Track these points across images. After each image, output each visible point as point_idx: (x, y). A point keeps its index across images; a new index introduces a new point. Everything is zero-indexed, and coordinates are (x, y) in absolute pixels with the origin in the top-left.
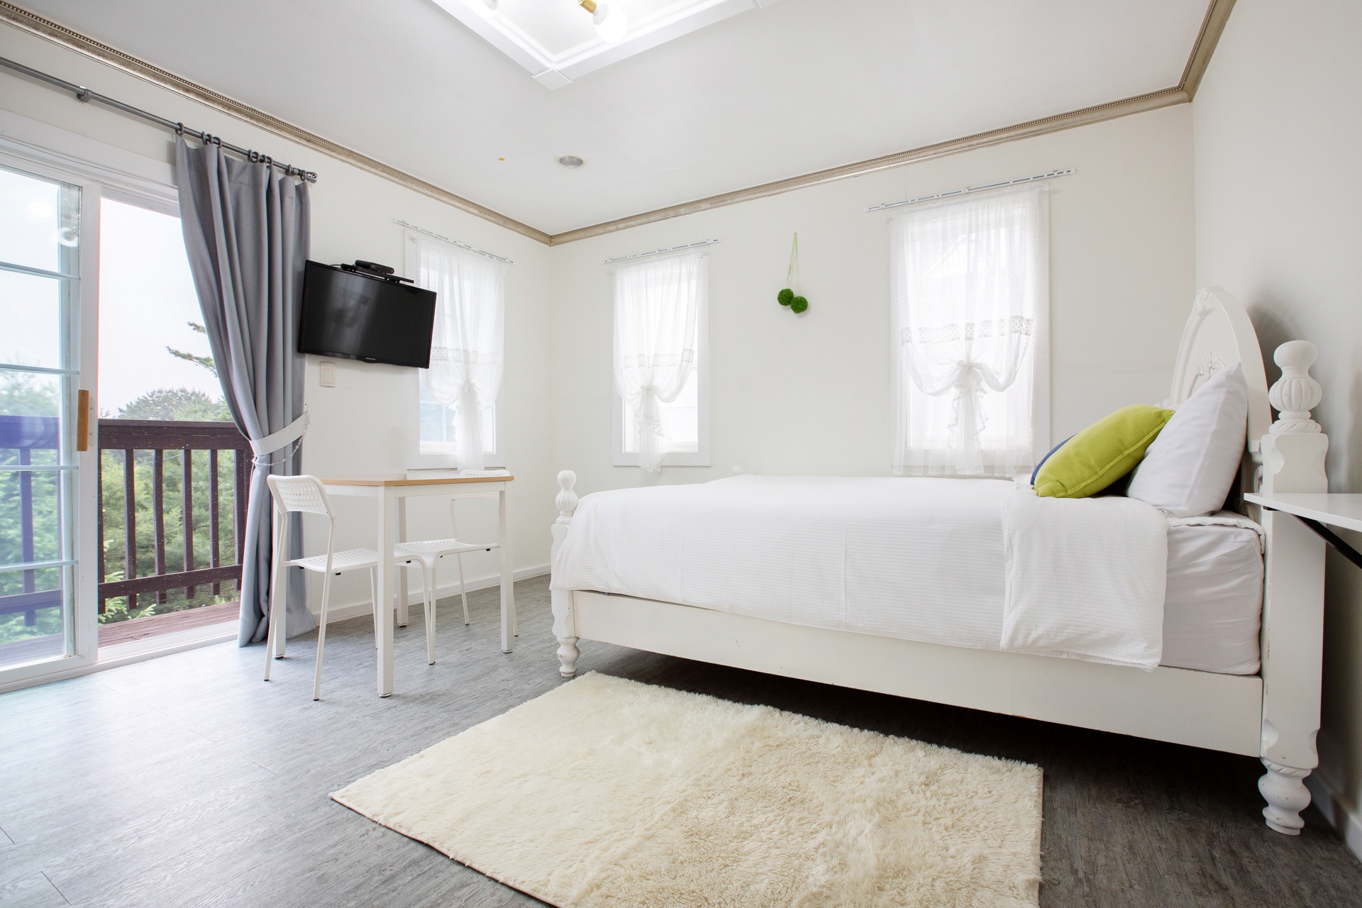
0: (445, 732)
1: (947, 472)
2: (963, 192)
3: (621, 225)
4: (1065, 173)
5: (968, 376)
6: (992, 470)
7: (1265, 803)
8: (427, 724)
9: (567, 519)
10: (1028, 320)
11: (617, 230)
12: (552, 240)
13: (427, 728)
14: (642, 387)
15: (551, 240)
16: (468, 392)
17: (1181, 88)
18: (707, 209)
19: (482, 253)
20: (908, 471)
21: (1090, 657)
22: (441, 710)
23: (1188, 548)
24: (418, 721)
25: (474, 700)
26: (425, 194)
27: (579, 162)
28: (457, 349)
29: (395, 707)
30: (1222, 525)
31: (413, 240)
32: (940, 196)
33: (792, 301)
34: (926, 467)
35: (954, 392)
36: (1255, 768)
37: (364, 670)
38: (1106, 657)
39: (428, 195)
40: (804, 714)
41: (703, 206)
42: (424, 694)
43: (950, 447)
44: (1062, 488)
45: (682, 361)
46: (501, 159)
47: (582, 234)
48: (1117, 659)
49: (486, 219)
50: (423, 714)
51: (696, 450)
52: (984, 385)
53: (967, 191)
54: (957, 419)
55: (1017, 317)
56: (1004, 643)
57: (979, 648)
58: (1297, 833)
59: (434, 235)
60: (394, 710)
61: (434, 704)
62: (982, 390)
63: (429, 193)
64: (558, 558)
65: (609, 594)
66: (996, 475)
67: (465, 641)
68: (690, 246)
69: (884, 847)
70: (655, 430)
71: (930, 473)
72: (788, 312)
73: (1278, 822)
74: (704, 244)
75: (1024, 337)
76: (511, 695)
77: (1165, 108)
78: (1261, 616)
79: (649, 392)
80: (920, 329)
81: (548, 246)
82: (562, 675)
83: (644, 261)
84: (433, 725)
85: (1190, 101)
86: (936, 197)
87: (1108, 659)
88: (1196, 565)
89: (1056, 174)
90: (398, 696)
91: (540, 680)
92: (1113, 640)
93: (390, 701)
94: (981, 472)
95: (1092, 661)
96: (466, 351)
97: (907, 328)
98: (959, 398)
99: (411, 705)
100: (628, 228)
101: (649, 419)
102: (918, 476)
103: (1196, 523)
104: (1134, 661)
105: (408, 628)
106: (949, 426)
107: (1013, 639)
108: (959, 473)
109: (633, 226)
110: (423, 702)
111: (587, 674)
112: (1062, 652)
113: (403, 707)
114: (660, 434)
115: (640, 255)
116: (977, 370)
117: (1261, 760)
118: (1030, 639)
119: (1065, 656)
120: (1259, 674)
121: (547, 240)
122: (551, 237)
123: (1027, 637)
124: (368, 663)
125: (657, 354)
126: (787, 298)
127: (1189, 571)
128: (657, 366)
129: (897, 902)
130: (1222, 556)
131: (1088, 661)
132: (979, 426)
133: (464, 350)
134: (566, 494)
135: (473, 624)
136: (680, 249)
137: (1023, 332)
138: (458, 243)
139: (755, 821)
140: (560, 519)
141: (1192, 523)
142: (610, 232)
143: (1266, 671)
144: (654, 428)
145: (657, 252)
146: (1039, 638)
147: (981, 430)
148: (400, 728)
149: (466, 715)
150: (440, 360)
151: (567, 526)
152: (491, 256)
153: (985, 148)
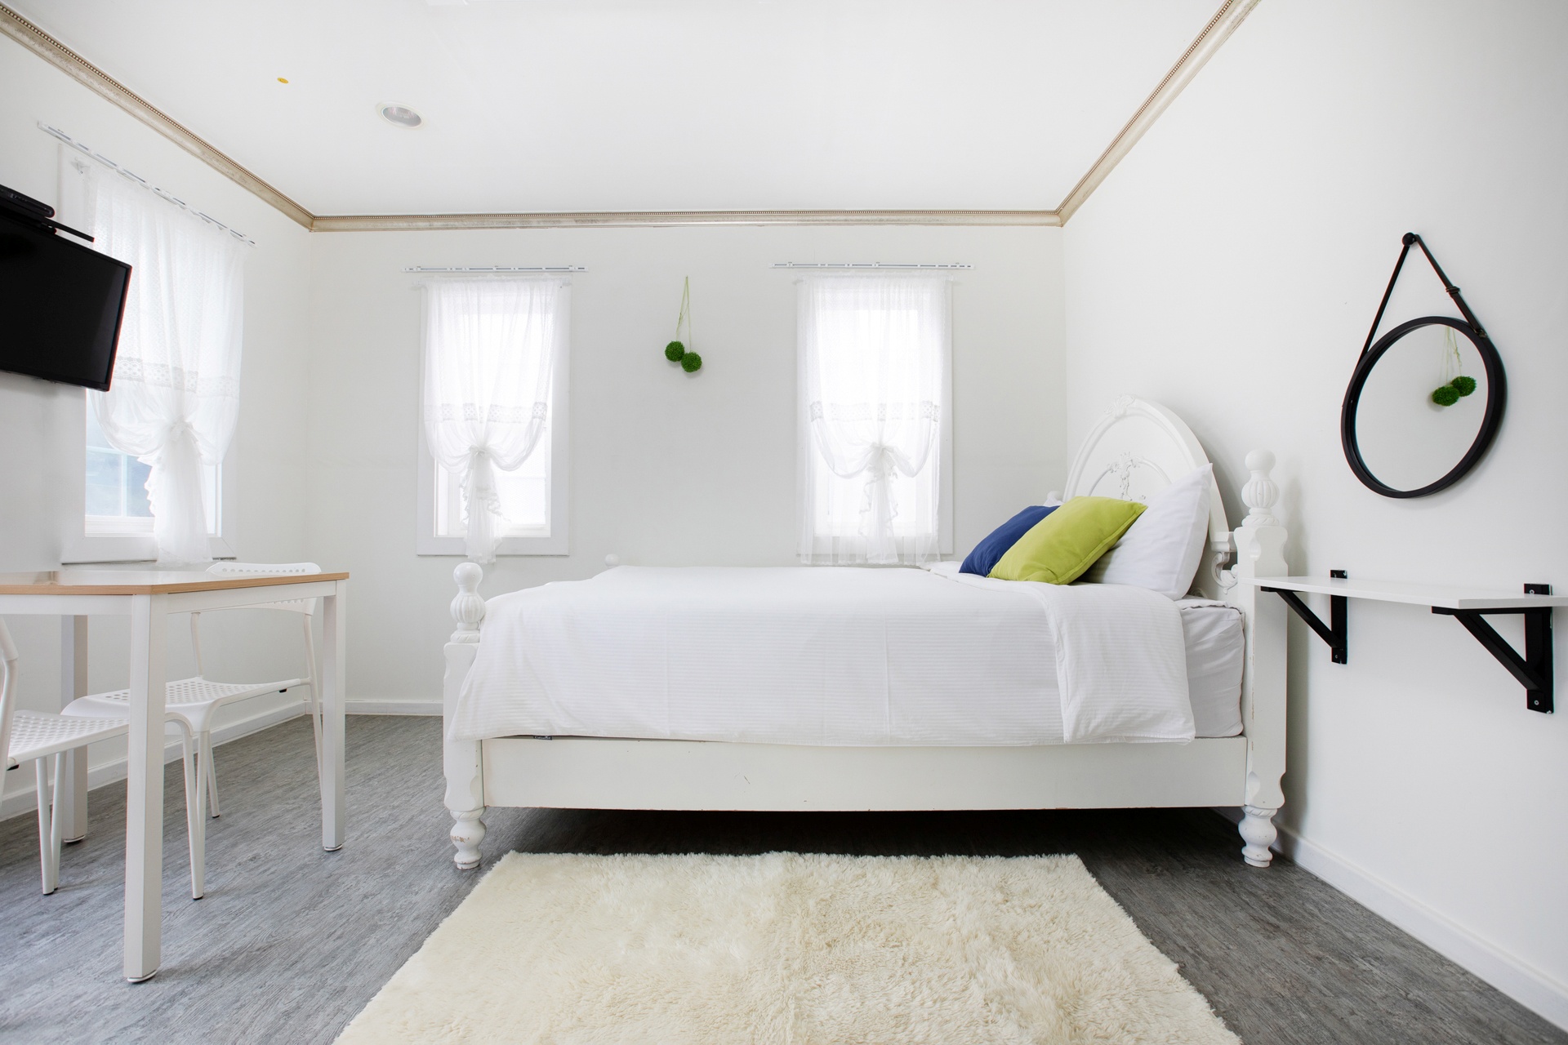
0: (329, 1010)
1: (858, 561)
2: (873, 266)
3: (437, 224)
4: (966, 267)
5: (881, 458)
6: (906, 559)
7: (1243, 844)
8: (281, 1007)
9: (471, 634)
10: (936, 406)
11: (431, 229)
12: (315, 223)
13: (287, 1015)
14: (471, 448)
15: (311, 221)
16: (180, 438)
17: (1057, 213)
18: (570, 227)
19: (207, 219)
20: (817, 560)
21: (1134, 738)
22: (288, 974)
23: (1197, 628)
24: (256, 1007)
25: (339, 942)
26: (105, 96)
27: (416, 120)
28: (163, 366)
29: (183, 993)
30: (1215, 606)
31: (78, 166)
32: (851, 265)
33: (682, 357)
34: (835, 556)
35: (866, 475)
36: (1238, 813)
37: (44, 941)
38: (1152, 736)
39: (109, 100)
40: (828, 853)
41: (565, 222)
42: (227, 954)
43: (861, 534)
44: (1054, 576)
45: (534, 417)
46: (282, 81)
47: (370, 224)
48: (1161, 737)
49: (211, 165)
50: (259, 991)
51: (547, 533)
52: (896, 469)
53: (877, 266)
54: (870, 504)
55: (928, 402)
56: (1067, 736)
57: (1030, 745)
58: (1268, 864)
59: (120, 168)
60: (185, 1000)
61: (264, 967)
62: (895, 474)
63: (111, 95)
64: (463, 693)
65: (551, 738)
66: (906, 563)
67: (234, 845)
68: (544, 269)
69: (1039, 982)
70: (490, 507)
71: (840, 562)
72: (678, 370)
73: (1258, 858)
74: (565, 270)
75: (933, 423)
76: (400, 917)
77: (1044, 227)
78: (1243, 685)
79: (481, 456)
80: (832, 404)
81: (307, 230)
82: (459, 867)
83: (474, 279)
84: (294, 1004)
85: (1062, 226)
86: (846, 266)
87: (1153, 738)
88: (1202, 643)
89: (958, 266)
90: (171, 973)
91: (431, 882)
92: (1157, 719)
93: (160, 985)
94: (896, 560)
95: (1137, 742)
96: (178, 371)
97: (819, 402)
98: (872, 481)
99: (216, 981)
100: (448, 229)
101: (482, 492)
102: (827, 566)
103: (1197, 605)
104: (1176, 737)
105: (88, 846)
106: (861, 511)
107: (1076, 730)
108: (870, 562)
109: (457, 228)
110: (237, 970)
111: (505, 858)
112: (1106, 738)
113: (203, 989)
114: (496, 513)
115: (468, 269)
116: (890, 454)
117: (1243, 809)
118: (1091, 728)
119: (1108, 741)
120: (1242, 734)
121: (307, 220)
122: (314, 218)
123: (1087, 727)
124: (45, 927)
125: (496, 406)
126: (676, 353)
127: (1198, 649)
128: (495, 421)
129: (1101, 1037)
130: (1222, 633)
131: (1132, 742)
132: (893, 513)
133: (175, 369)
134: (471, 598)
135: (229, 815)
136: (529, 272)
137: (933, 417)
138: (163, 192)
139: (895, 999)
140: (455, 635)
141: (1195, 606)
142: (418, 229)
143: (1248, 732)
144: (489, 505)
145: (495, 269)
146: (1098, 727)
147: (894, 516)
148: (229, 1030)
149: (347, 969)
150: (130, 379)
151: (474, 645)
152: (222, 227)
153: (894, 226)
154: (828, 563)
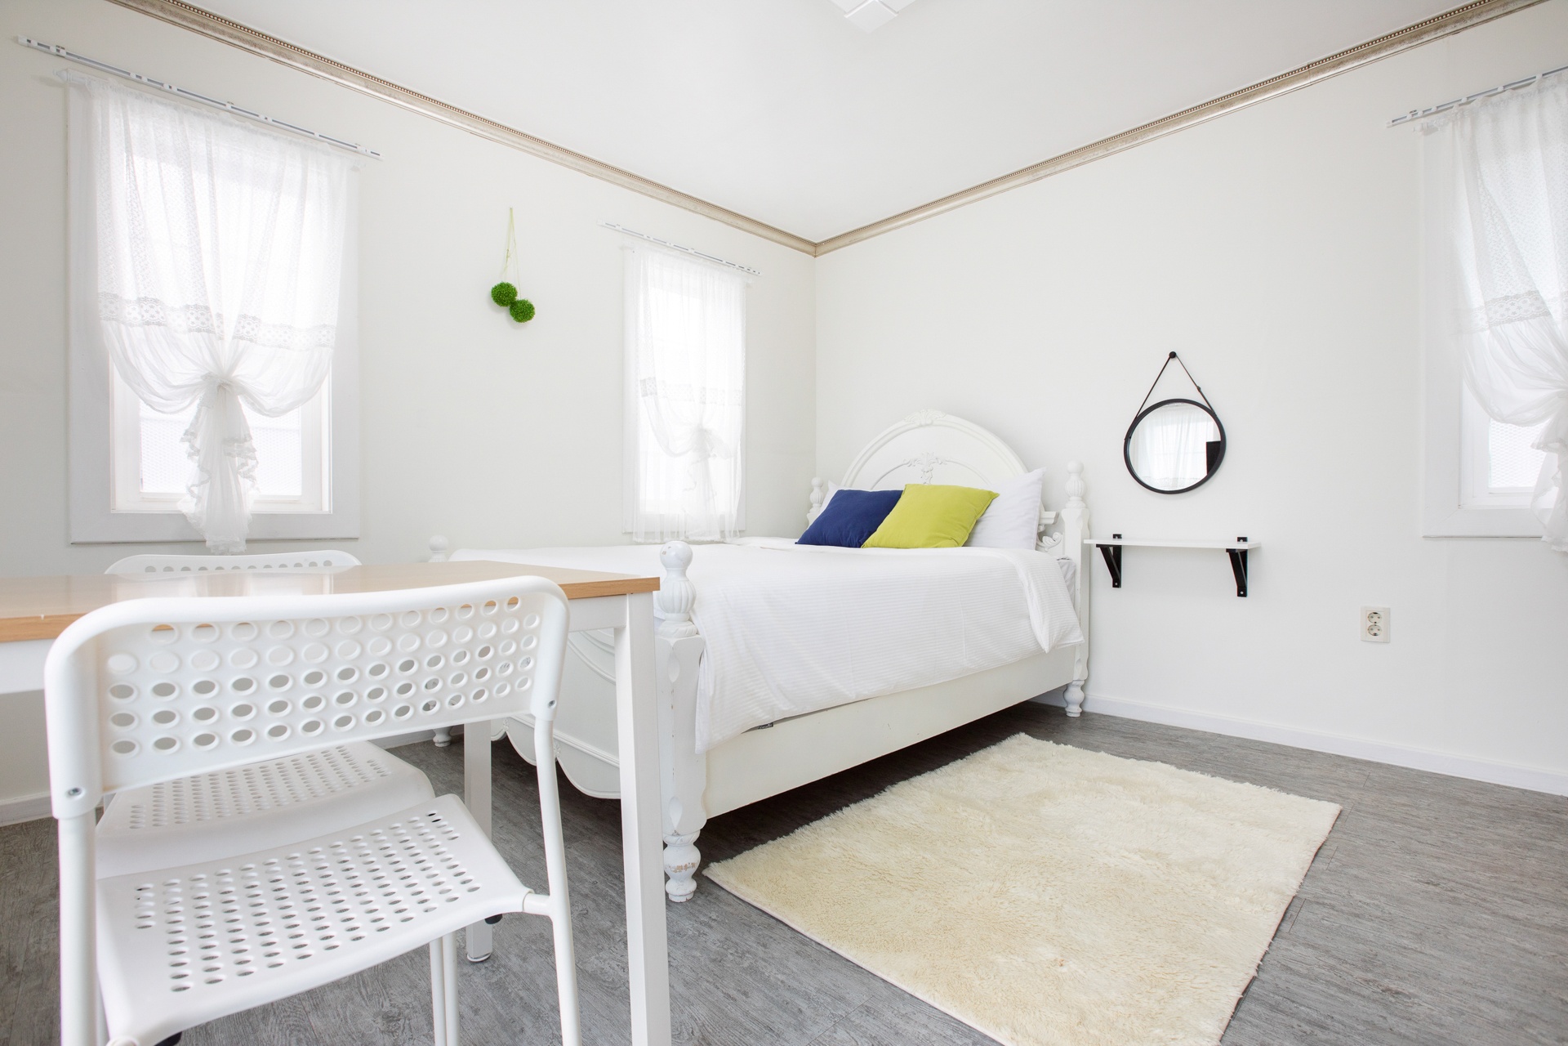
4: (757, 273)
5: (703, 440)
14: (205, 376)
17: (816, 245)
20: (647, 538)
33: (511, 303)
34: (661, 534)
35: (692, 455)
43: (685, 511)
52: (714, 450)
62: (713, 455)
79: (224, 389)
80: (663, 382)
83: (195, 110)
85: (817, 256)
89: (751, 271)
97: (651, 379)
98: (696, 462)
102: (656, 544)
116: (710, 436)
117: (1070, 684)
126: (509, 298)
154: (656, 541)
